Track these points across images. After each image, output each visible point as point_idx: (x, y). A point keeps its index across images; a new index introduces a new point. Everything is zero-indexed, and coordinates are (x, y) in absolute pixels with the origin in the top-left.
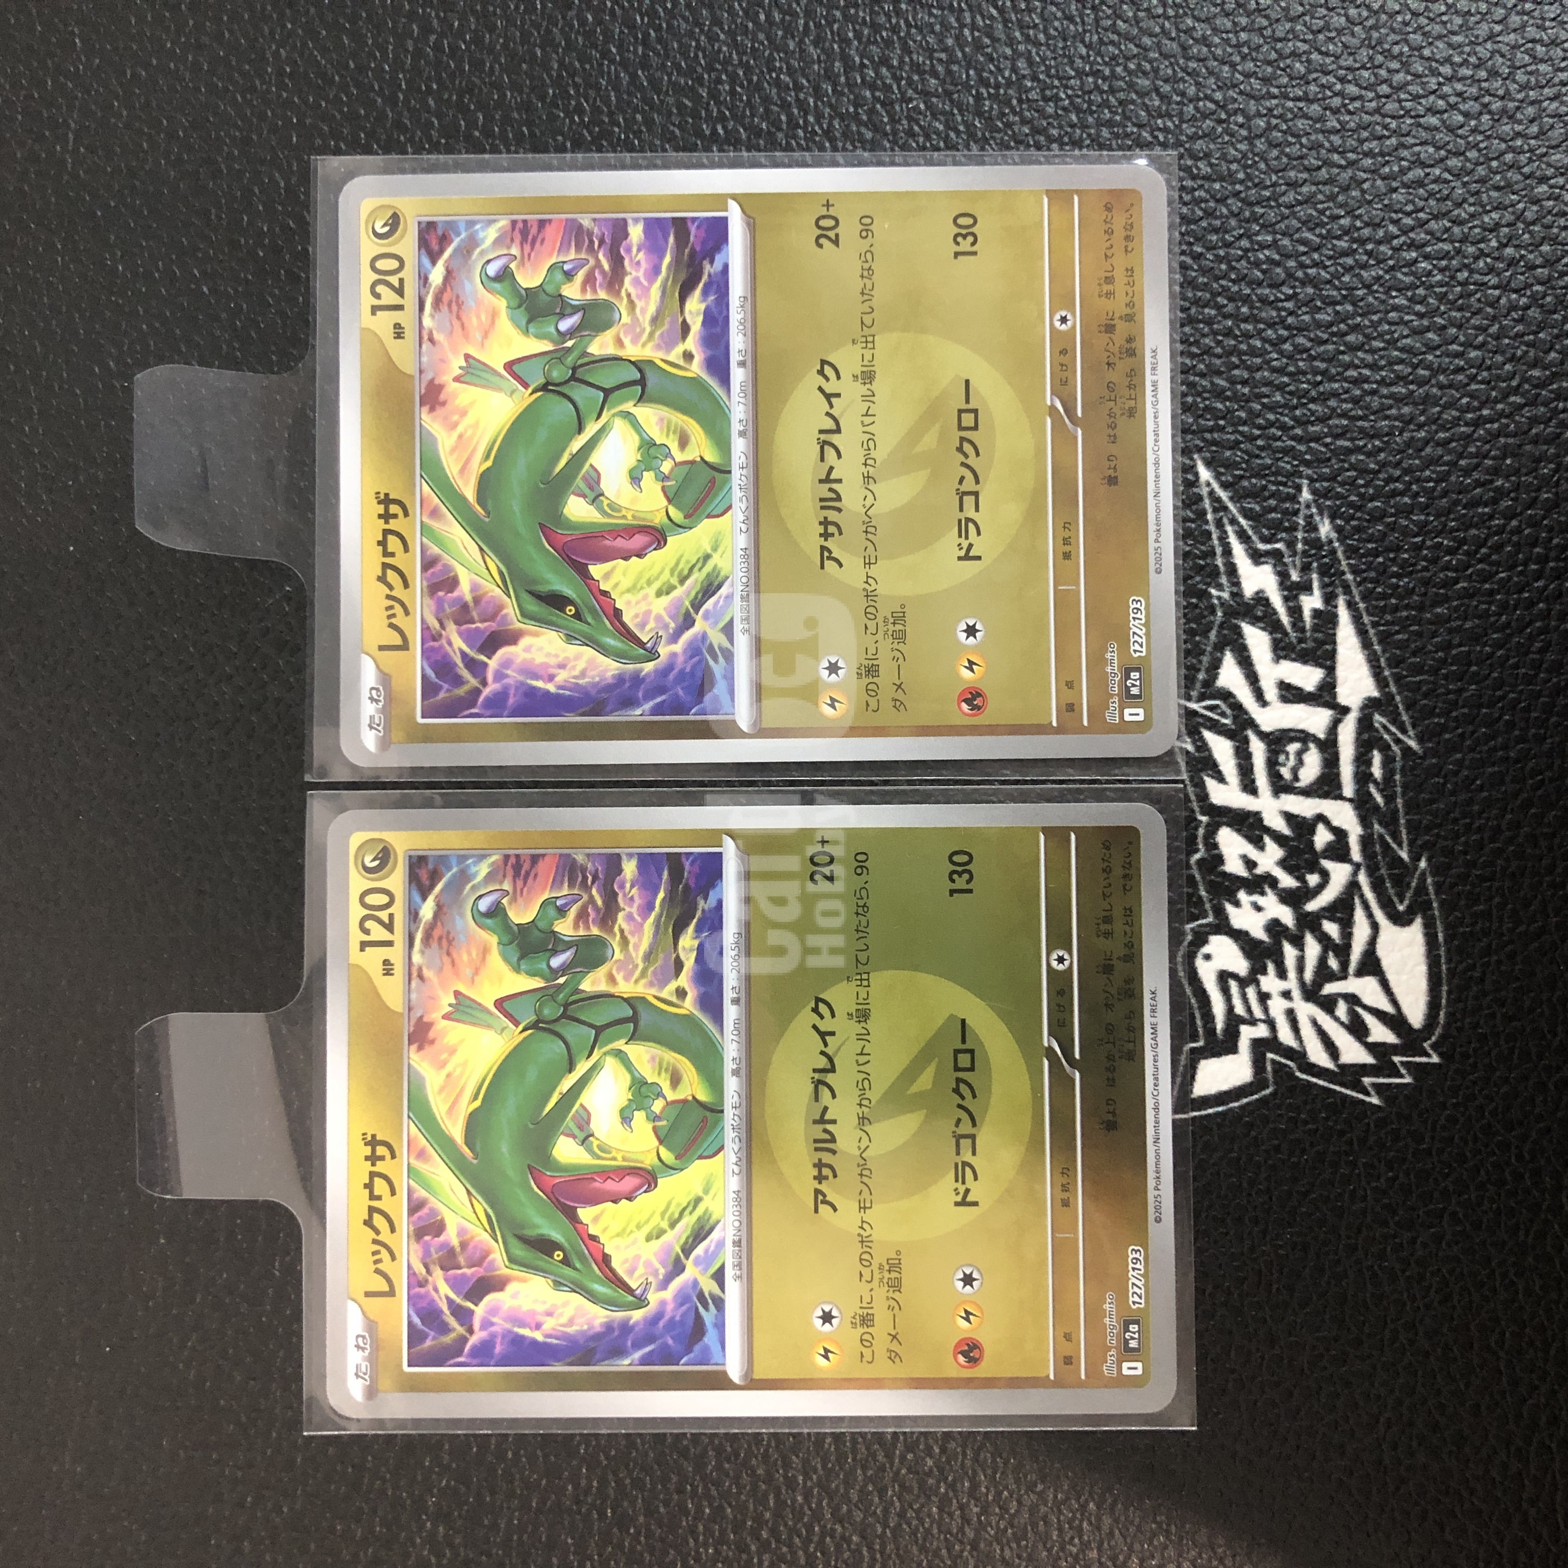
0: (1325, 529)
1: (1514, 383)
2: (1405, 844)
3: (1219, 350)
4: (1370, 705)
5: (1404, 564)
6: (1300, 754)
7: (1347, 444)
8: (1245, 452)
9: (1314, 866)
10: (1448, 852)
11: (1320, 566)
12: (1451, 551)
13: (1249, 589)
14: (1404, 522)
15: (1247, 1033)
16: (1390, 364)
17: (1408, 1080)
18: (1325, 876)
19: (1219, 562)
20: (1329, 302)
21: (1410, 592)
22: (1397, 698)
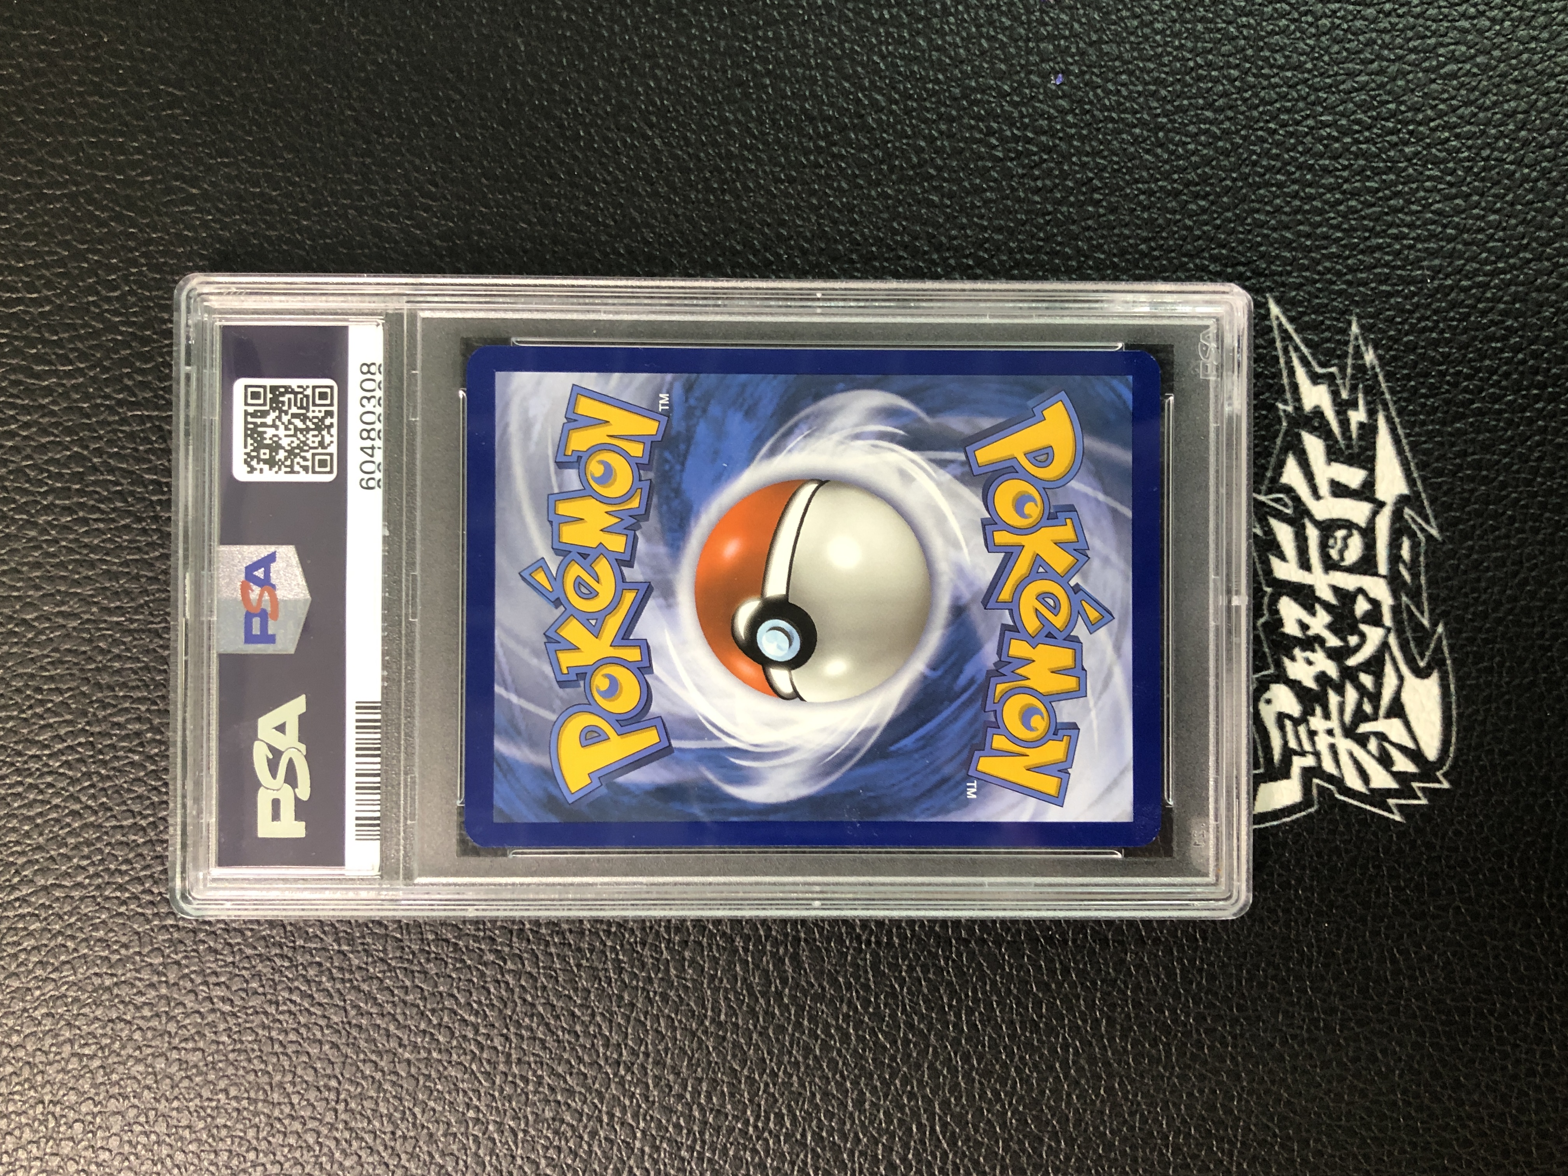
0: (1370, 357)
1: (1525, 241)
2: (1426, 614)
3: (1287, 209)
4: (1402, 501)
5: (1432, 387)
6: (1345, 539)
7: (1388, 288)
8: (1309, 293)
9: (1355, 630)
10: (1460, 619)
11: (1365, 387)
12: (1469, 377)
13: (1308, 405)
14: (1433, 354)
15: (1298, 763)
16: (1427, 224)
17: (1424, 801)
18: (1363, 637)
19: (1285, 381)
20: (1377, 172)
21: (1435, 410)
22: (1423, 496)
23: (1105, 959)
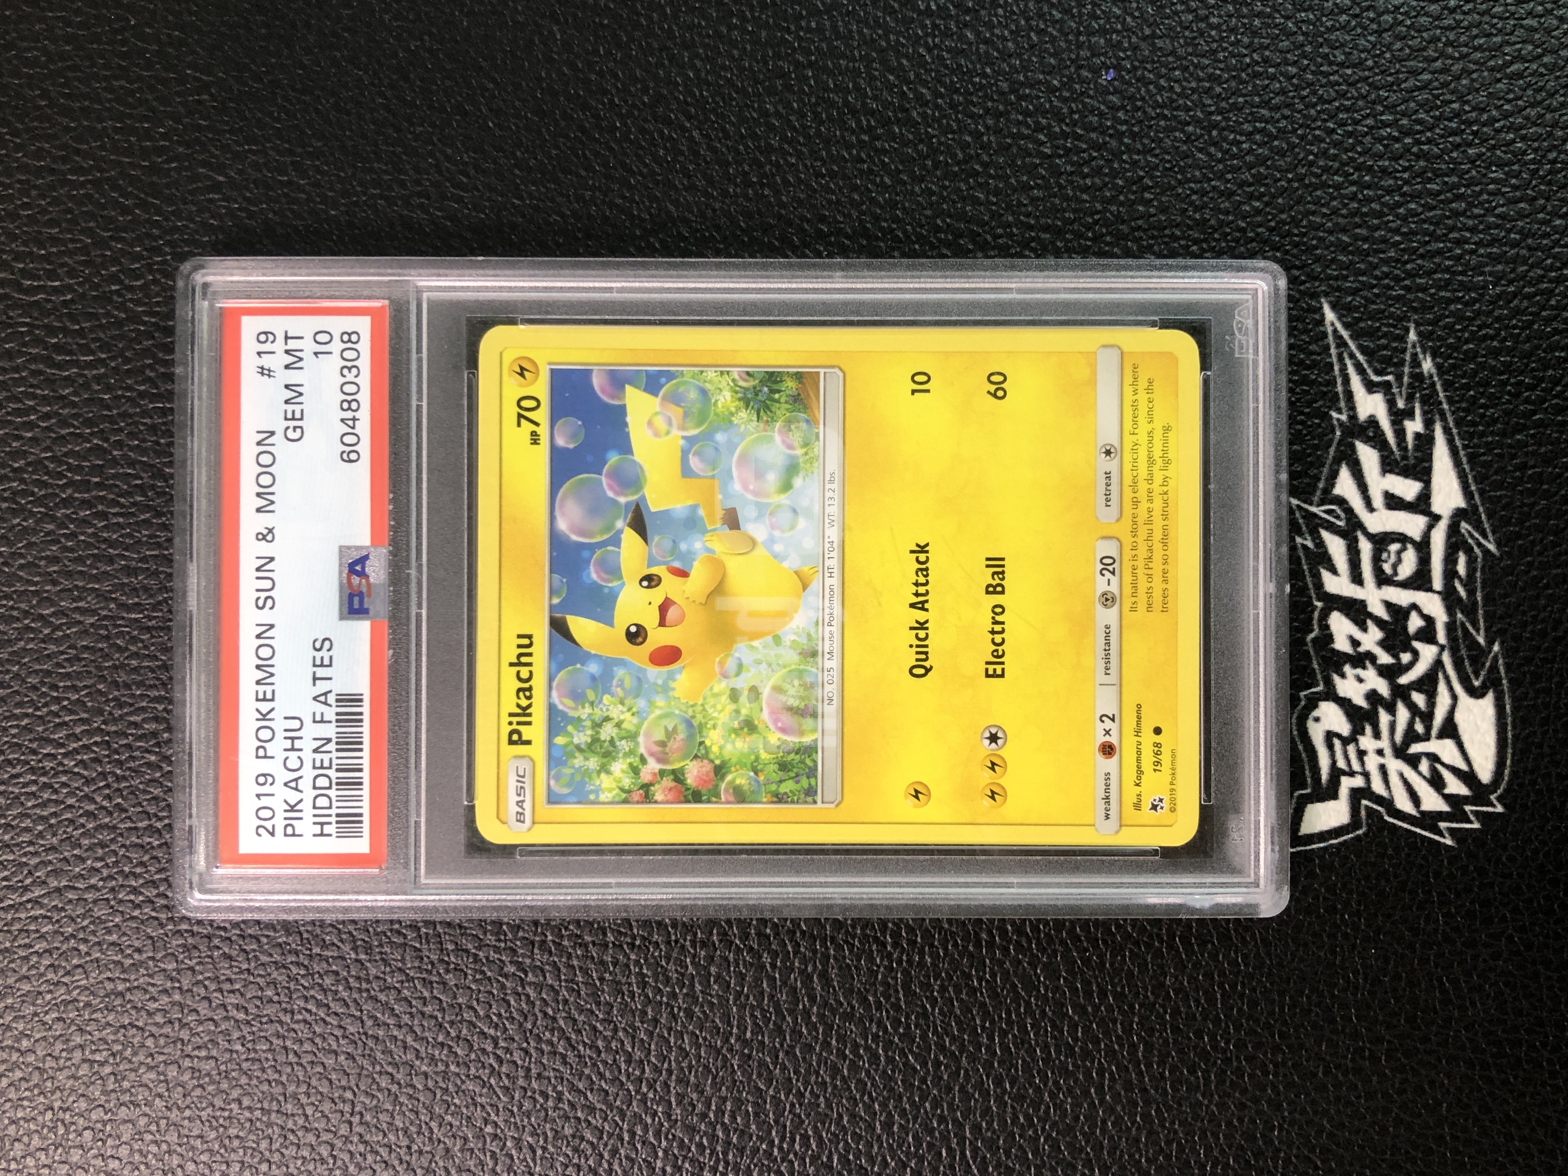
0: (1427, 365)
2: (1482, 632)
3: (1344, 212)
4: (1459, 515)
5: (1491, 397)
6: (1399, 553)
7: (1448, 294)
8: (1366, 299)
9: (1408, 648)
10: (1517, 638)
11: (1422, 396)
12: (1532, 388)
13: (1363, 414)
14: (1493, 363)
15: (1347, 784)
16: (1490, 228)
17: (1476, 825)
18: (1416, 654)
19: (1340, 389)
20: (1438, 174)
21: (1495, 421)
22: (1481, 509)
23: (1144, 982)
